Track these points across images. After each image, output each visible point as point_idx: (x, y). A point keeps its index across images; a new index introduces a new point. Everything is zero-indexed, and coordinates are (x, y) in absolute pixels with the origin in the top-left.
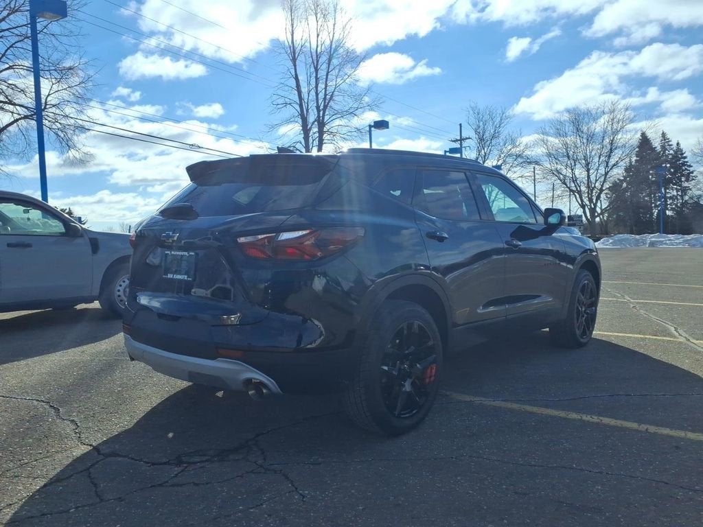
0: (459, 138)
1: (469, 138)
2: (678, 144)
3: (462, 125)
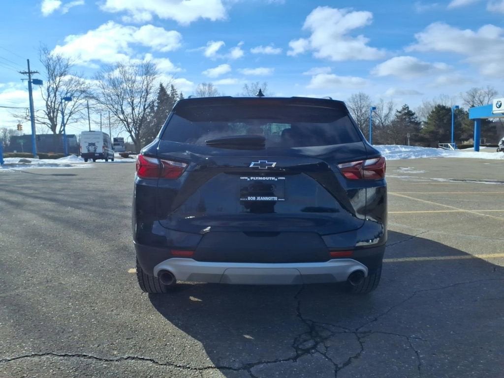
0: (27, 71)
1: (37, 72)
2: (181, 94)
3: (30, 61)
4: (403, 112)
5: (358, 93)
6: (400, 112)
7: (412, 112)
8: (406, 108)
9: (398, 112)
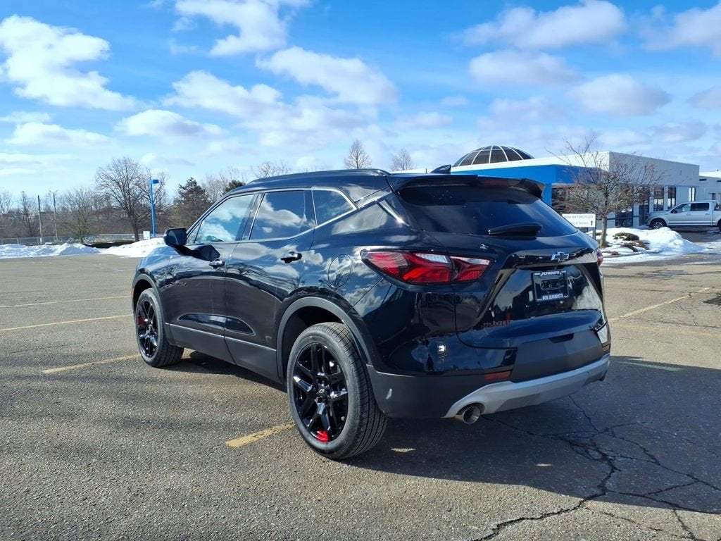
4: (189, 189)
5: (122, 159)
6: (184, 188)
7: (200, 188)
8: (192, 183)
9: (181, 187)
